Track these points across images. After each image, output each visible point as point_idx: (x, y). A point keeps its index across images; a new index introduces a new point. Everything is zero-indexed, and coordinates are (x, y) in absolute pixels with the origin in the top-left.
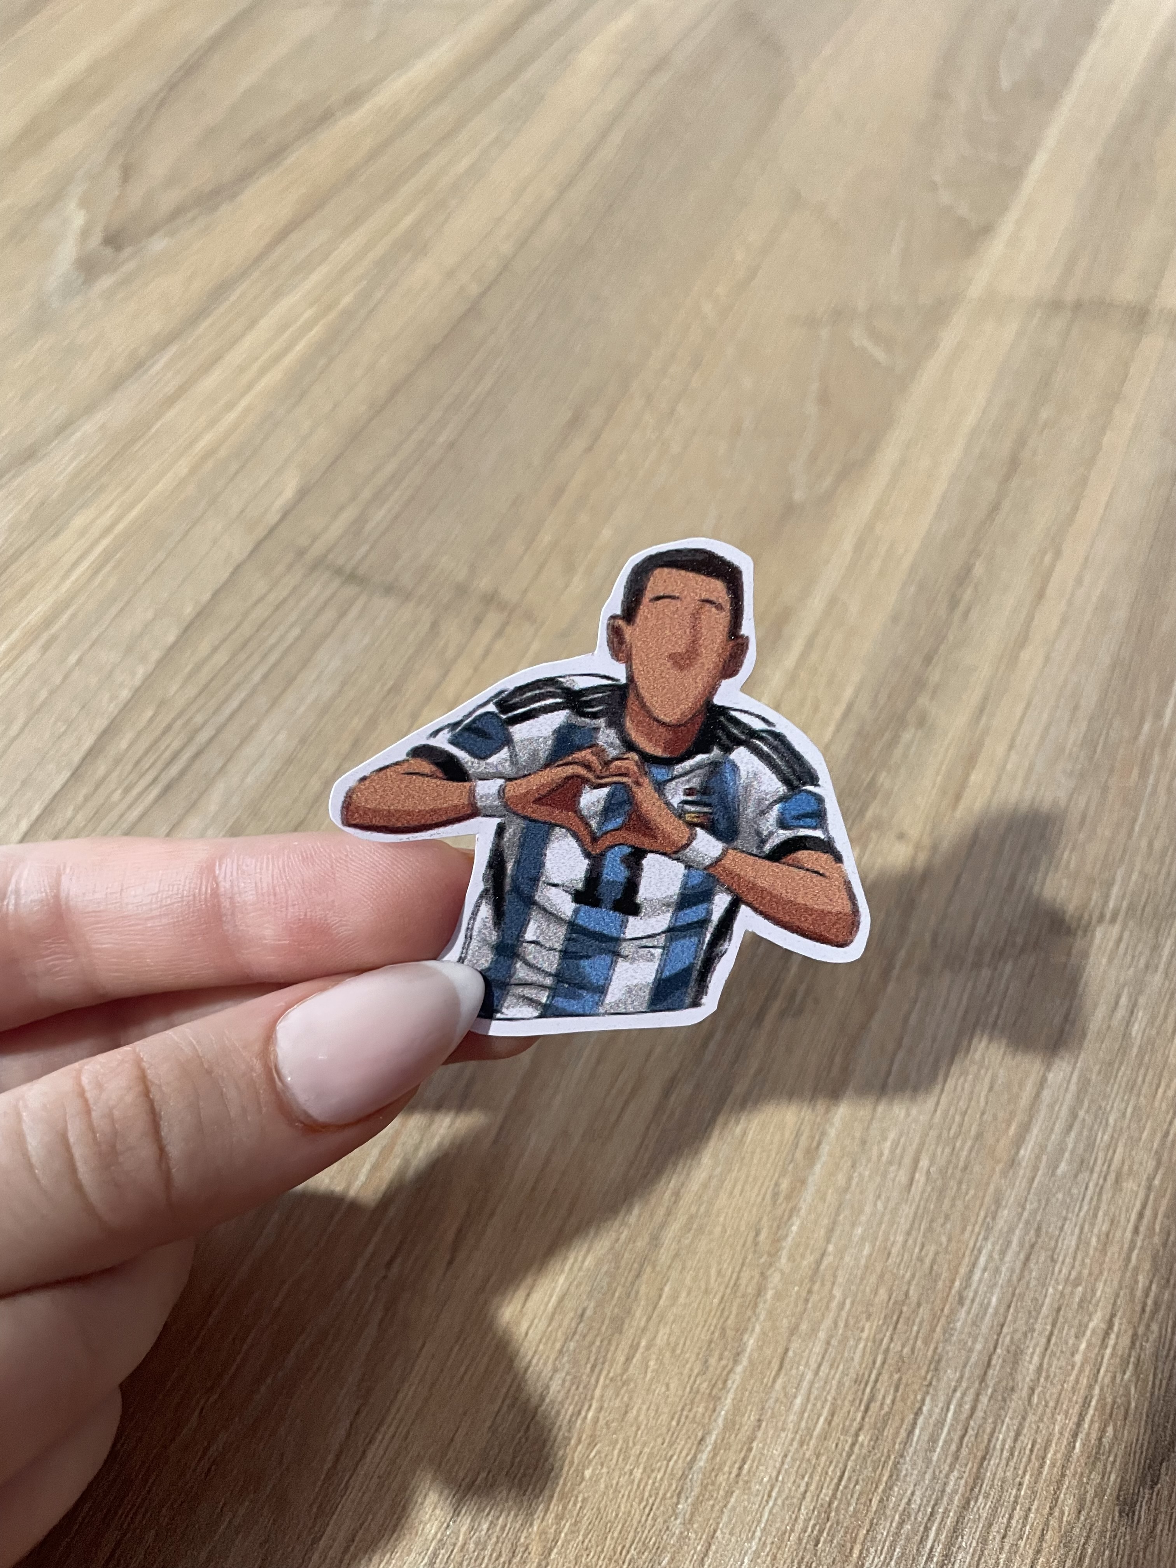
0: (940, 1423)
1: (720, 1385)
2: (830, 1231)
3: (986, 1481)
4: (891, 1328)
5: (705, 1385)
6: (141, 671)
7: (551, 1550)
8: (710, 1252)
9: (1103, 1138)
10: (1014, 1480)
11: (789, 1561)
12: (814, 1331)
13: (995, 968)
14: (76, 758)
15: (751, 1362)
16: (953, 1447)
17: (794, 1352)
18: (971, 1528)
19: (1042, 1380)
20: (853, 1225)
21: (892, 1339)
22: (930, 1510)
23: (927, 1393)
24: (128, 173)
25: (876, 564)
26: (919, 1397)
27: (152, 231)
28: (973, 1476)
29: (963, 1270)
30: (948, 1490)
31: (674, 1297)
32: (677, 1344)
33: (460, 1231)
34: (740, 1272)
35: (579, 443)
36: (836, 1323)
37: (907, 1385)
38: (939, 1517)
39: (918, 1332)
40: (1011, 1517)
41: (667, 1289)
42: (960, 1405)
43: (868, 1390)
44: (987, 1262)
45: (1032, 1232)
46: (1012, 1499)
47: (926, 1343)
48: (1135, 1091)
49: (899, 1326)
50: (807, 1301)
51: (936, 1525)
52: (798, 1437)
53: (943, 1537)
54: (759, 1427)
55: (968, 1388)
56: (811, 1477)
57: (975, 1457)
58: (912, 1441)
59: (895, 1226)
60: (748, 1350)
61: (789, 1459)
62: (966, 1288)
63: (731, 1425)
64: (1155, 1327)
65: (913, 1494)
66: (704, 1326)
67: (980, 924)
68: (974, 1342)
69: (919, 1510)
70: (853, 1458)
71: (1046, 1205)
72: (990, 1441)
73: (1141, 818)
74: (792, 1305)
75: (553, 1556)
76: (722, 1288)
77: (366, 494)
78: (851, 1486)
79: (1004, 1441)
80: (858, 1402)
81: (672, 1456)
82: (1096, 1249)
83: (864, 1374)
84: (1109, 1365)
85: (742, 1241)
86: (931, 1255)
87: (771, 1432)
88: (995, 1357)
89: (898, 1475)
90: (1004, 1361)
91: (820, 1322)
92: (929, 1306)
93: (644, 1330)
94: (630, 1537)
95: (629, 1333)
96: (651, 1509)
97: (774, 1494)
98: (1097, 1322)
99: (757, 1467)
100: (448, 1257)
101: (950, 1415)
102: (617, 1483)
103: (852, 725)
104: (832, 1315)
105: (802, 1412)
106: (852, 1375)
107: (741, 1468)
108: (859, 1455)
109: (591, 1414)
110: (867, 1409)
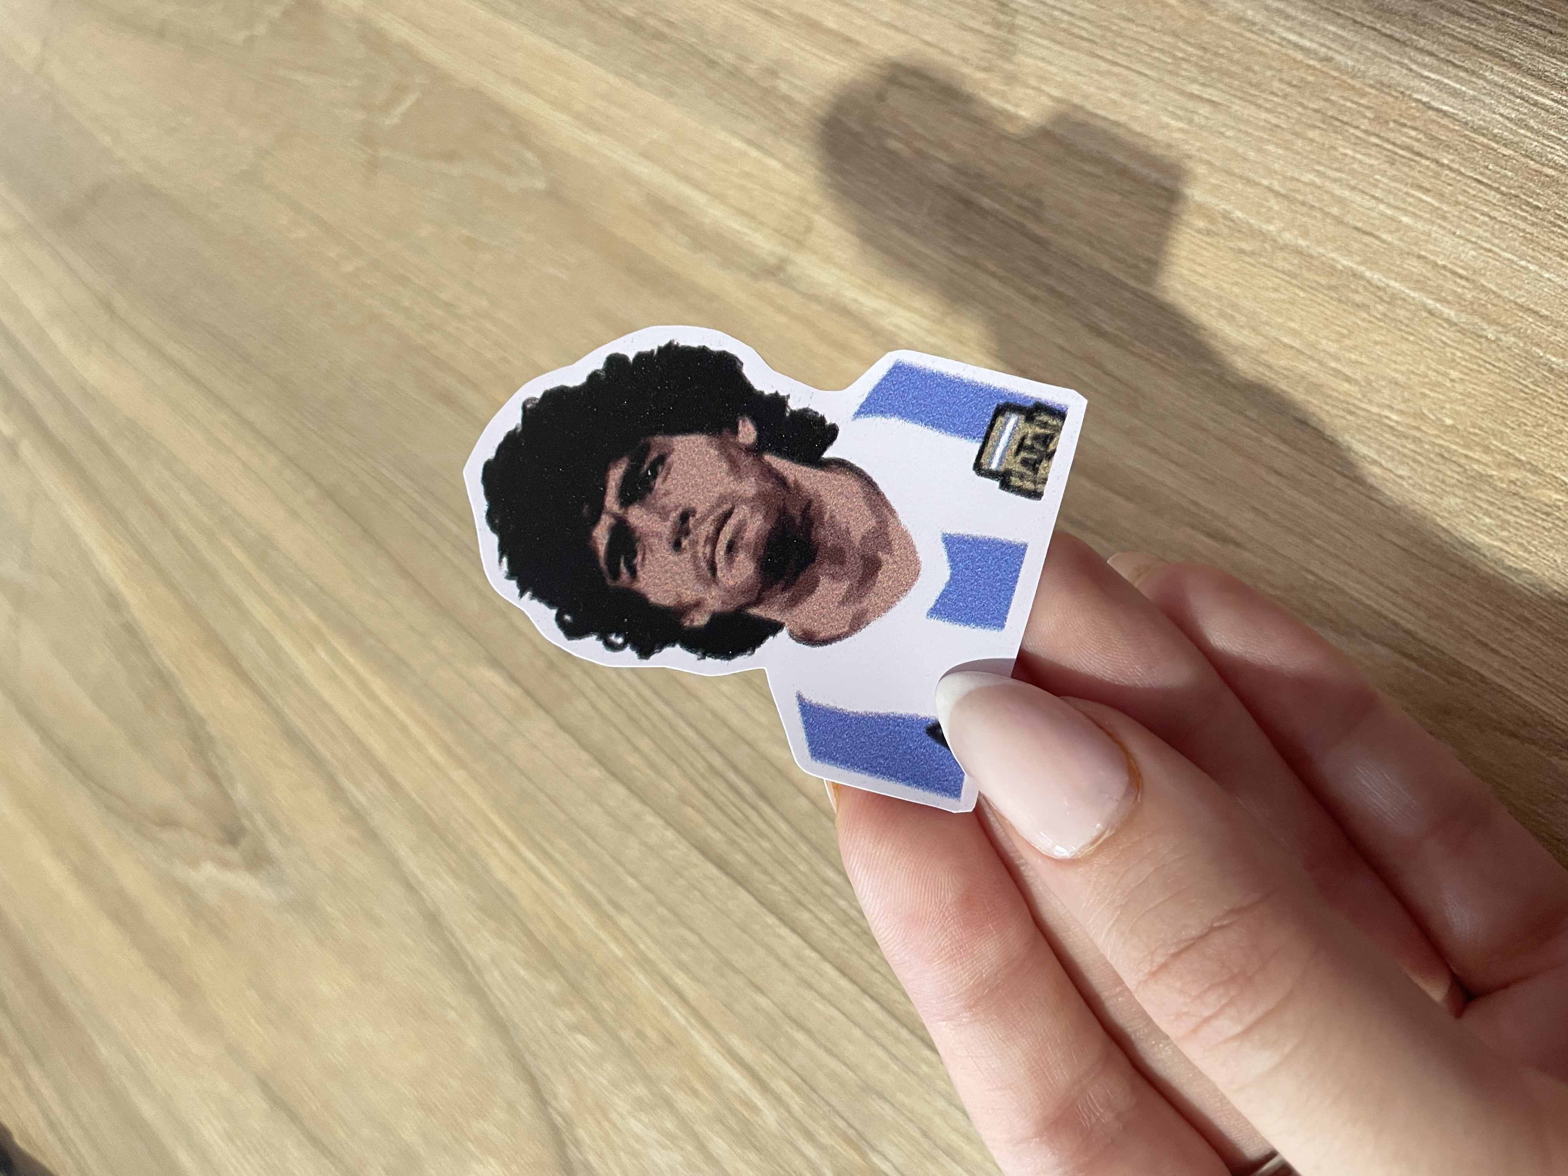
0: (1438, 84)
1: (1381, 293)
2: (1249, 182)
3: (1498, 46)
4: (1346, 127)
5: (1379, 307)
6: (650, 819)
7: (1516, 459)
8: (1255, 298)
10: (1499, 20)
11: (1552, 236)
12: (1341, 201)
13: (1016, 11)
14: (725, 881)
15: (1362, 262)
16: (1462, 74)
17: (1359, 221)
18: (1539, 62)
20: (1245, 159)
21: (1357, 128)
22: (1518, 100)
23: (1410, 96)
24: (168, 822)
25: (613, 110)
26: (1414, 105)
27: (227, 798)
28: (1491, 58)
29: (1300, 56)
30: (1502, 81)
31: (1295, 334)
32: (1339, 333)
33: (1209, 535)
34: (1277, 270)
36: (1335, 180)
37: (1401, 115)
38: (1525, 92)
39: (1353, 102)
40: (1533, 25)
41: (1285, 340)
42: (1425, 66)
43: (1401, 152)
44: (1295, 32)
46: (1516, 23)
47: (1363, 95)
49: (1345, 119)
50: (1312, 207)
51: (1532, 95)
52: (1439, 221)
53: (1546, 90)
54: (1424, 258)
55: (1410, 59)
56: (1476, 210)
57: (1474, 55)
58: (1453, 113)
59: (1252, 119)
60: (1351, 264)
61: (1457, 231)
62: (1316, 54)
63: (1420, 284)
65: (1502, 115)
66: (1324, 306)
67: (972, 23)
68: (1368, 49)
69: (1518, 110)
70: (1463, 170)
72: (1461, 40)
74: (1314, 222)
75: (1523, 458)
76: (1291, 288)
78: (1488, 172)
79: (1463, 26)
80: (1413, 163)
81: (1442, 342)
83: (1387, 156)
85: (1248, 267)
86: (1284, 86)
87: (1431, 247)
88: (1384, 30)
89: (1484, 129)
90: (1388, 22)
91: (1333, 195)
92: (1330, 90)
93: (1321, 363)
94: (1513, 384)
95: (1322, 377)
96: (1490, 363)
97: (1488, 246)
99: (1462, 261)
100: (1231, 547)
101: (1433, 76)
102: (1461, 394)
103: (769, 140)
104: (1328, 184)
105: (1415, 215)
106: (1385, 166)
107: (1461, 277)
108: (1461, 164)
109: (1395, 417)
110: (1420, 154)
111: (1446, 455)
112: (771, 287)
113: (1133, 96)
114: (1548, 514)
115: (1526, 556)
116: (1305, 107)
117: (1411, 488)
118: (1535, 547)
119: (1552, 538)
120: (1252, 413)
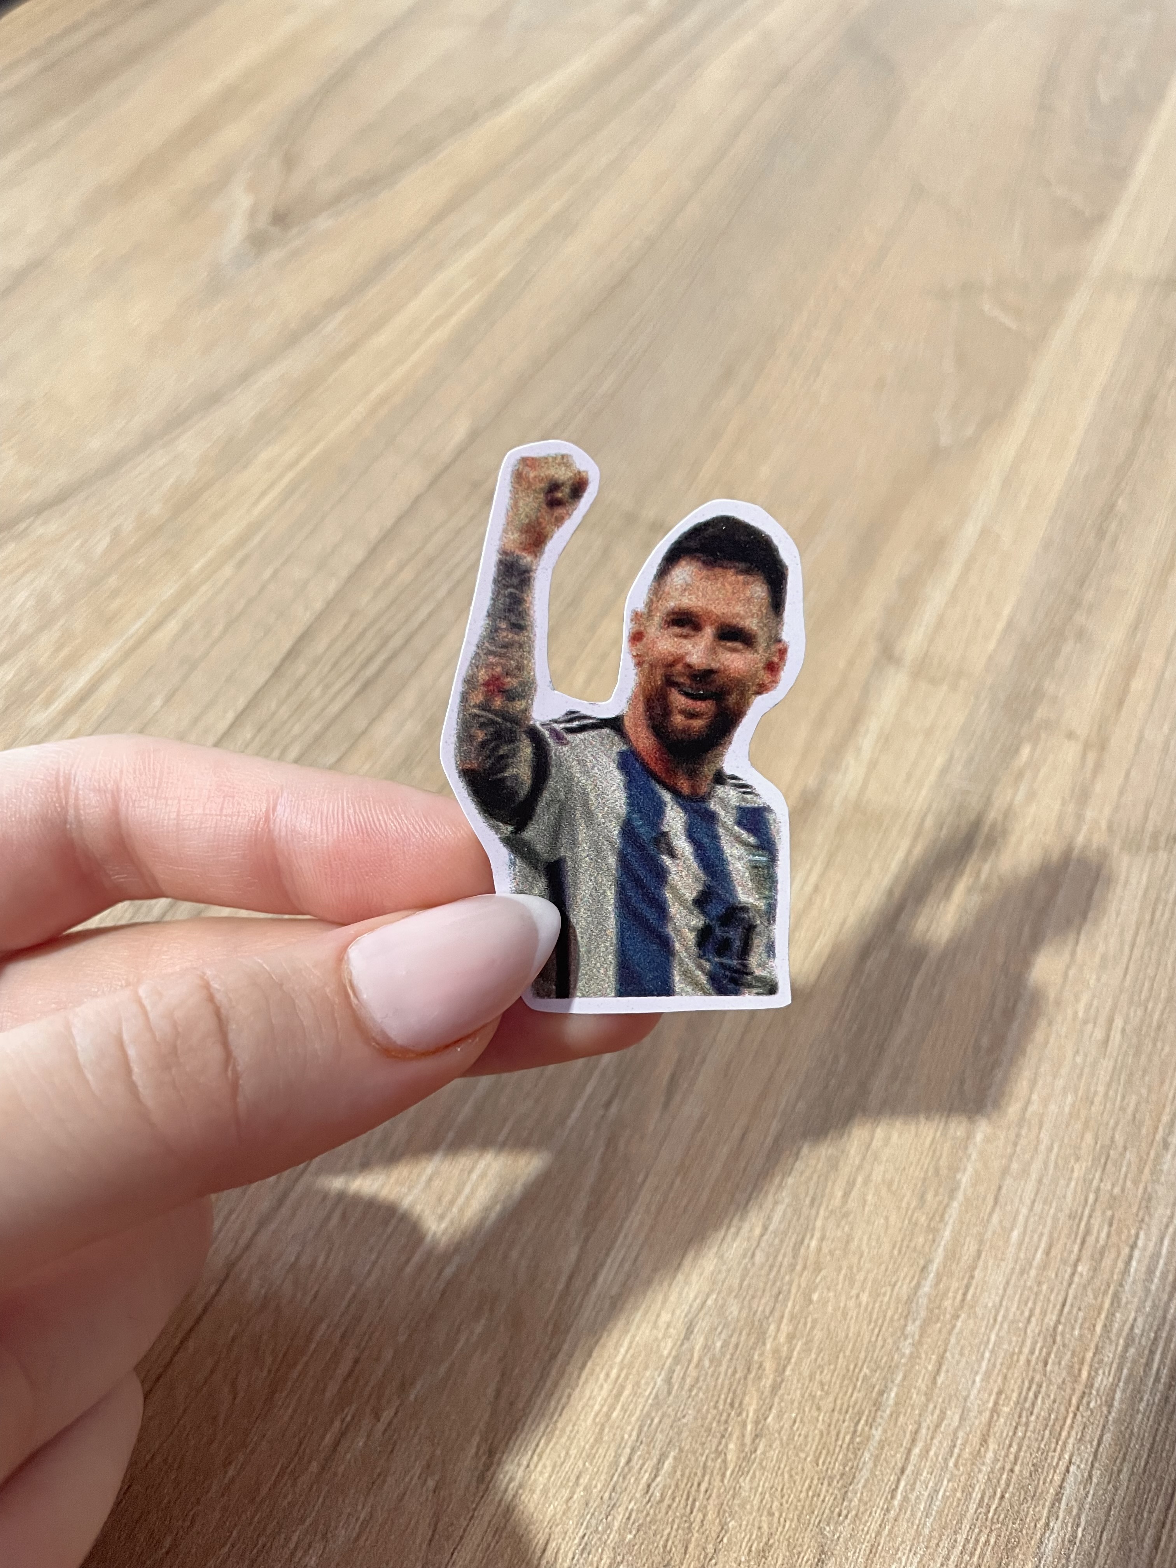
0: (1157, 1256)
1: (937, 1218)
2: (1033, 1082)
4: (1100, 1169)
5: (924, 1218)
6: (332, 586)
7: (785, 1367)
8: (917, 1100)
11: (1020, 1381)
12: (1025, 1171)
14: (277, 658)
15: (967, 1199)
17: (1008, 1190)
20: (1054, 1076)
21: (1101, 1180)
22: (1153, 1335)
23: (1141, 1228)
24: (289, 163)
25: (1024, 501)
26: (1133, 1232)
27: (317, 212)
31: (886, 1141)
32: (892, 1181)
35: (732, 396)
36: (1046, 1163)
37: (1120, 1220)
38: (1162, 1342)
39: (1127, 1173)
43: (1083, 1224)
47: (1136, 1183)
49: (1108, 1168)
50: (1015, 1144)
51: (1160, 1349)
52: (1018, 1267)
53: (1168, 1361)
54: (979, 1256)
56: (1035, 1303)
58: (1129, 1272)
59: (1095, 1079)
60: (963, 1186)
61: (1011, 1286)
63: (952, 1255)
65: (1135, 1320)
66: (917, 1165)
67: (1152, 814)
69: (1142, 1335)
70: (1074, 1286)
74: (1001, 1147)
75: (787, 1374)
78: (1075, 1312)
80: (1073, 1237)
81: (895, 1283)
83: (1076, 1211)
85: (949, 1089)
86: (1132, 1106)
87: (990, 1263)
89: (1119, 1303)
91: (1030, 1164)
92: (1135, 1150)
93: (860, 1168)
94: (862, 1356)
95: (845, 1170)
96: (880, 1331)
97: (1000, 1319)
99: (981, 1294)
100: (663, 1099)
101: (1165, 1249)
102: (845, 1305)
103: (1014, 639)
104: (1041, 1157)
105: (1020, 1243)
106: (1066, 1211)
107: (965, 1294)
108: (1079, 1285)
109: (814, 1244)
110: (1083, 1242)
111: (781, 1296)
112: (872, 650)
113: (1103, 965)
114: (732, 1405)
115: (687, 1387)
116: (1114, 1129)
117: (742, 1266)
118: (697, 1395)
119: (708, 1411)
120: (801, 1106)
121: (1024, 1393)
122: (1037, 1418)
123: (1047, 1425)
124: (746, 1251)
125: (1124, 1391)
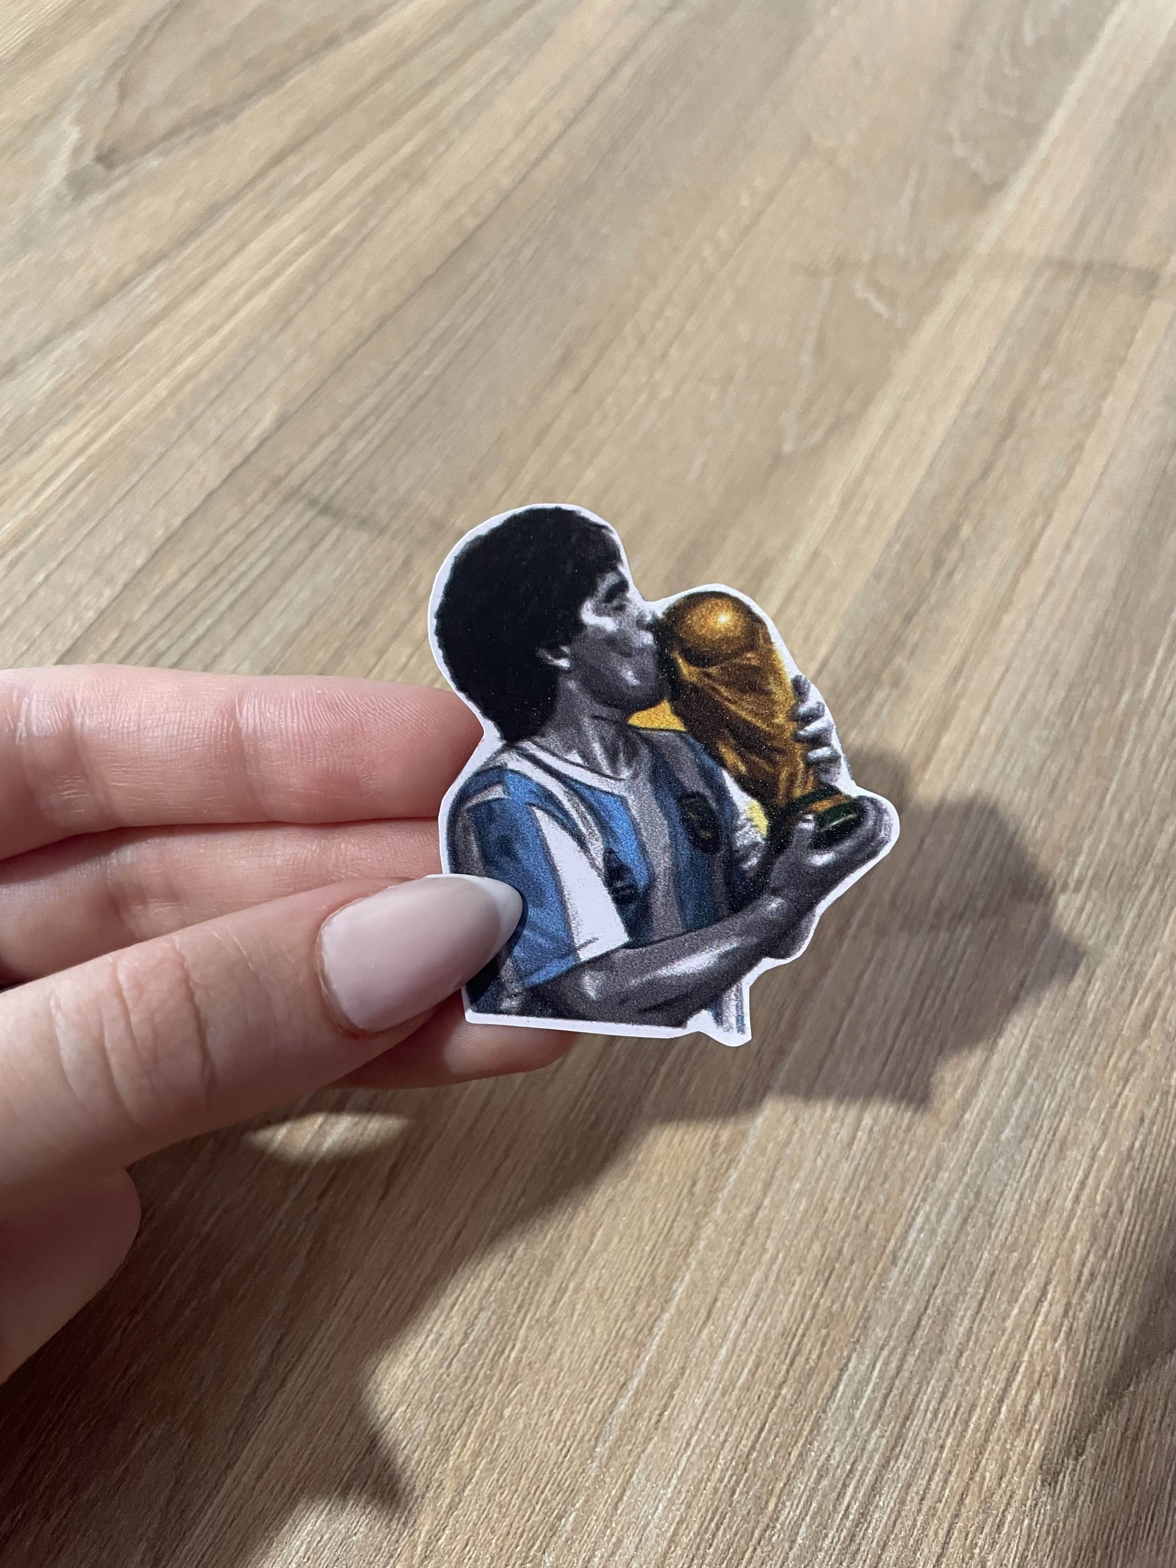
0: (866, 1380)
1: (646, 1331)
2: (767, 1185)
3: (908, 1442)
4: (822, 1284)
5: (631, 1331)
6: (108, 593)
7: (465, 1486)
8: (645, 1199)
9: (1049, 1105)
10: (935, 1442)
11: (704, 1509)
12: (744, 1282)
13: (954, 932)
15: (679, 1312)
16: (877, 1405)
17: (723, 1303)
18: (889, 1488)
19: (971, 1343)
20: (791, 1179)
21: (822, 1295)
22: (848, 1467)
23: (855, 1350)
24: (125, 91)
25: (862, 520)
26: (845, 1354)
27: (147, 150)
28: (895, 1435)
29: (898, 1230)
30: (870, 1447)
31: (606, 1244)
32: (605, 1289)
33: (395, 1165)
34: (674, 1220)
35: (567, 384)
36: (767, 1276)
37: (834, 1341)
38: (858, 1474)
39: (849, 1289)
40: (930, 1479)
41: (599, 1234)
42: (886, 1364)
43: (795, 1343)
44: (924, 1223)
45: (971, 1196)
46: (933, 1460)
47: (856, 1300)
48: (1087, 1060)
49: (831, 1281)
50: (739, 1253)
51: (854, 1482)
52: (721, 1386)
53: (860, 1496)
54: (683, 1374)
55: (895, 1348)
56: (731, 1427)
57: (898, 1417)
58: (835, 1396)
59: (834, 1183)
60: (677, 1299)
61: (710, 1408)
62: (900, 1248)
63: (654, 1372)
64: (1089, 1297)
65: (833, 1450)
66: (633, 1274)
67: (942, 886)
68: (905, 1302)
69: (838, 1467)
70: (774, 1410)
71: (988, 1170)
72: (914, 1401)
73: (1113, 787)
74: (723, 1256)
75: (466, 1493)
76: (655, 1236)
77: (346, 425)
78: (772, 1437)
79: (929, 1402)
80: (783, 1355)
81: (592, 1400)
82: (1035, 1216)
84: (1040, 1332)
85: (678, 1191)
86: (867, 1214)
87: (693, 1382)
88: (925, 1318)
89: (818, 1432)
90: (933, 1322)
91: (751, 1275)
92: (862, 1265)
93: (573, 1274)
94: (545, 1478)
95: (558, 1275)
96: (568, 1451)
97: (693, 1442)
98: (1031, 1288)
99: (678, 1415)
100: (381, 1191)
101: (876, 1373)
102: (536, 1424)
104: (763, 1268)
105: (727, 1362)
106: (780, 1327)
107: (661, 1415)
108: (781, 1408)
109: (514, 1354)
110: (792, 1363)
111: (472, 1411)
113: (860, 1059)
117: (437, 1376)
121: (706, 1523)
122: (716, 1550)
123: (724, 1559)
124: (444, 1359)
125: (809, 1526)
